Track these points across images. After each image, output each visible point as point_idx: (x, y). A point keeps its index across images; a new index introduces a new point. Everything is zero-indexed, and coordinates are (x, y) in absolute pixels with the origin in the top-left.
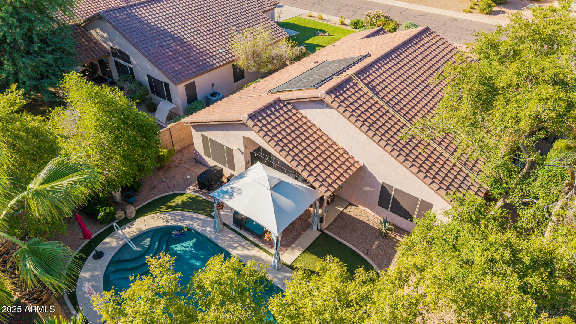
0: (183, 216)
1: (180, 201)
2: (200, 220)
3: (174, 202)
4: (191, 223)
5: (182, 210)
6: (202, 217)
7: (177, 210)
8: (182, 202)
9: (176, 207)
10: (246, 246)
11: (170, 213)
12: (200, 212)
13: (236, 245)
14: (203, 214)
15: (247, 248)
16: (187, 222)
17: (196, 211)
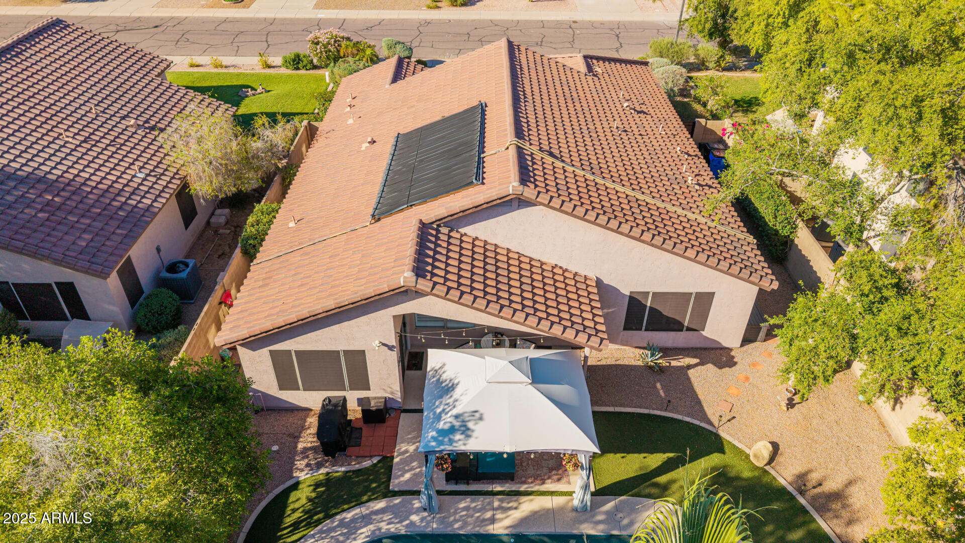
0: (342, 524)
1: (304, 501)
2: (383, 511)
3: (294, 511)
4: (372, 527)
5: (328, 516)
6: (381, 504)
7: (319, 522)
8: (310, 500)
9: (311, 517)
10: (504, 505)
11: (313, 536)
12: (365, 498)
13: (488, 515)
14: (376, 499)
15: (510, 509)
16: (364, 530)
17: (356, 500)
